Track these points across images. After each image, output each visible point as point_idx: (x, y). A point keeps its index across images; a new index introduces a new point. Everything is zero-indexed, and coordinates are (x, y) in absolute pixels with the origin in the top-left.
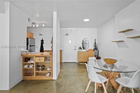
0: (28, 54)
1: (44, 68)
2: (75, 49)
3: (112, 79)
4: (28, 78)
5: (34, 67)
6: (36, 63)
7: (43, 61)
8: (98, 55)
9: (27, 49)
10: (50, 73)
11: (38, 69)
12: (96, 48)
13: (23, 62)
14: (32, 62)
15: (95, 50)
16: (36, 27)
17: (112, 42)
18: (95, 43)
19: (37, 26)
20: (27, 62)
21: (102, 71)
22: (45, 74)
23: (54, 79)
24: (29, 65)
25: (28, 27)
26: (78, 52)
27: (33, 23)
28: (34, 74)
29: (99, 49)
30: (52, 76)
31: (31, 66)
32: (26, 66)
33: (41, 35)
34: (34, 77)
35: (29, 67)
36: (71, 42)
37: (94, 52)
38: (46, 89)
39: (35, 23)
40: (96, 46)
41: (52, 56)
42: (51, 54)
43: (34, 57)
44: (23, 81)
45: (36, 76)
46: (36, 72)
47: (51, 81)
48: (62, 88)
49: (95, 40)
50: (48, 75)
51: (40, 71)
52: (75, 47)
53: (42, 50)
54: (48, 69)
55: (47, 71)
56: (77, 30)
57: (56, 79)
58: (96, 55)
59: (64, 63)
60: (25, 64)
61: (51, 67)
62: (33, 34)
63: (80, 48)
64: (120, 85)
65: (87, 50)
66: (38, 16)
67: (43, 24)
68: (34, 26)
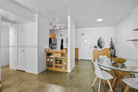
0: (50, 50)
1: (61, 62)
2: (91, 48)
3: (120, 78)
4: (50, 68)
5: (53, 61)
6: (55, 58)
7: (60, 56)
8: (115, 55)
9: (50, 47)
10: (65, 66)
11: (56, 63)
12: (112, 47)
13: (47, 56)
14: (52, 56)
15: (111, 49)
16: (56, 29)
17: (127, 40)
18: (112, 42)
19: (58, 28)
20: (49, 56)
21: (111, 70)
22: (61, 67)
23: (68, 72)
24: (50, 58)
25: (50, 30)
26: (93, 50)
27: (54, 26)
28: (53, 66)
29: (116, 48)
30: (67, 69)
31: (52, 60)
32: (48, 60)
33: (61, 35)
34: (54, 69)
35: (50, 60)
36: (87, 41)
37: (110, 52)
38: (61, 78)
39: (56, 26)
40: (112, 45)
41: (67, 52)
42: (67, 51)
43: (54, 53)
44: (46, 70)
45: (55, 68)
46: (55, 65)
47: (66, 73)
48: (73, 80)
49: (112, 39)
50: (63, 68)
51: (58, 65)
52: (91, 46)
53: (62, 48)
54: (64, 64)
55: (63, 64)
56: (93, 30)
57: (70, 72)
58: (112, 54)
59: (80, 60)
60: (48, 58)
61: (66, 62)
62: (55, 35)
63: (96, 47)
64: (127, 86)
65: (103, 49)
66: (58, 20)
67: (62, 26)
68: (55, 29)
